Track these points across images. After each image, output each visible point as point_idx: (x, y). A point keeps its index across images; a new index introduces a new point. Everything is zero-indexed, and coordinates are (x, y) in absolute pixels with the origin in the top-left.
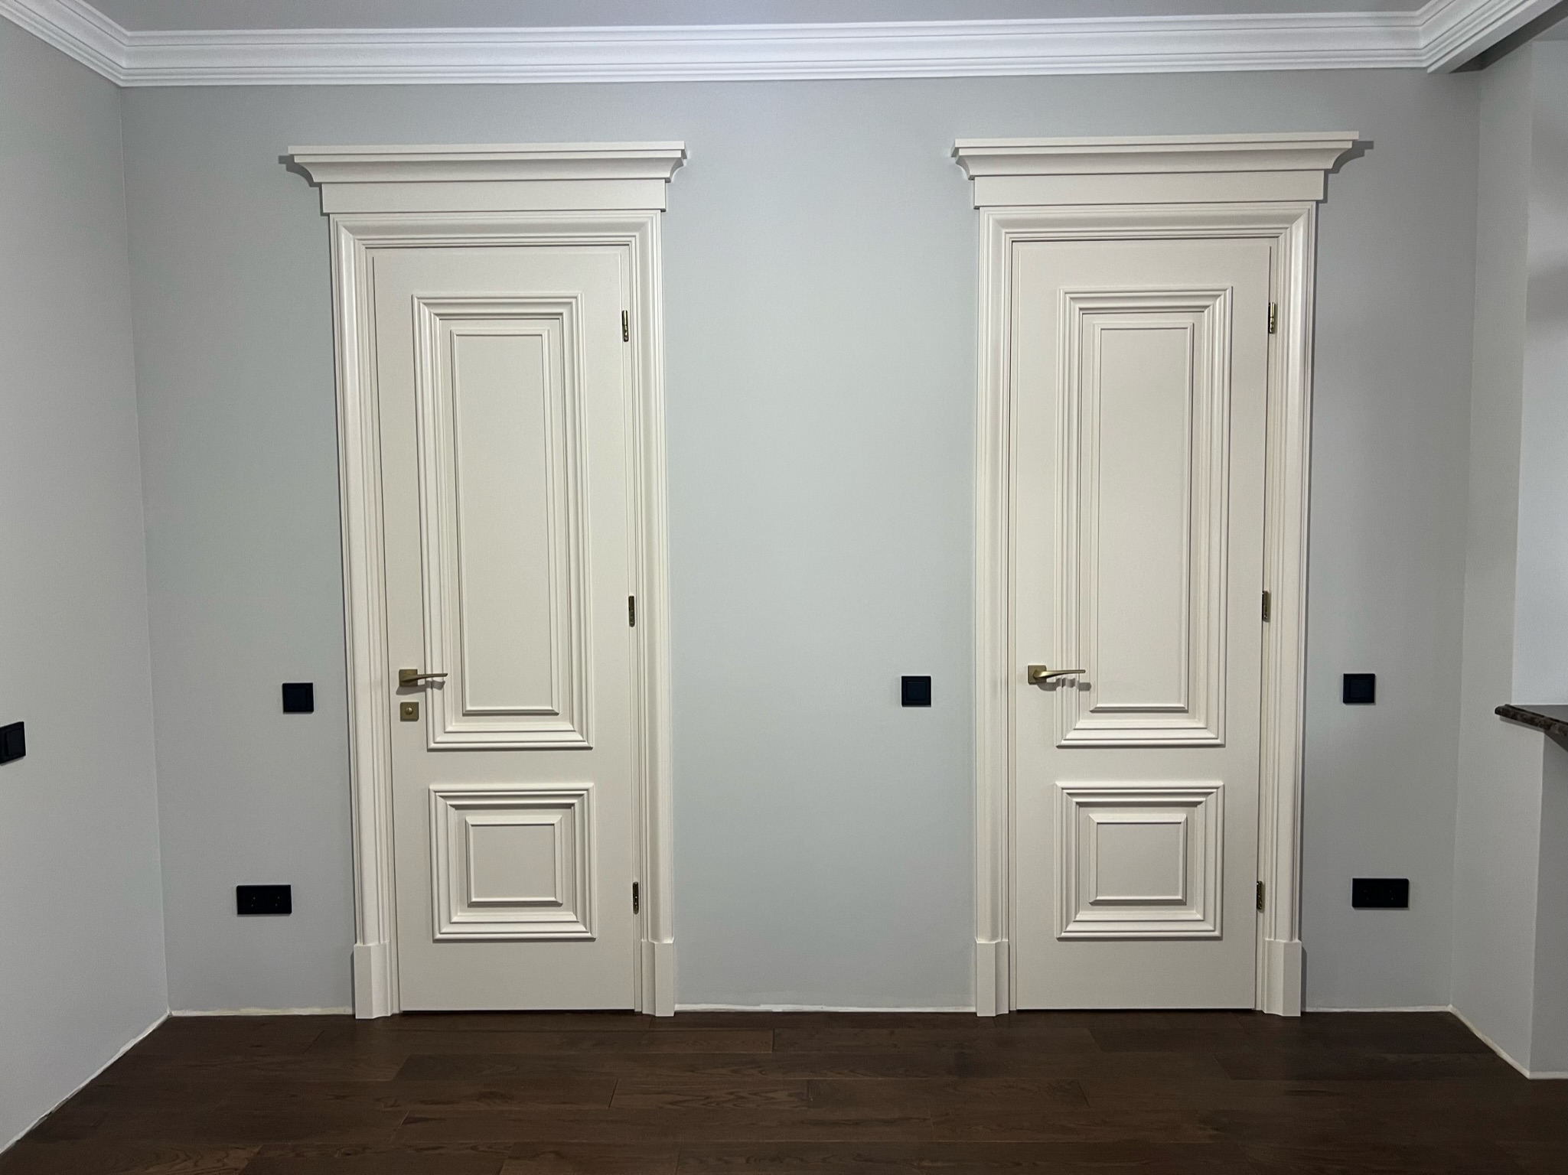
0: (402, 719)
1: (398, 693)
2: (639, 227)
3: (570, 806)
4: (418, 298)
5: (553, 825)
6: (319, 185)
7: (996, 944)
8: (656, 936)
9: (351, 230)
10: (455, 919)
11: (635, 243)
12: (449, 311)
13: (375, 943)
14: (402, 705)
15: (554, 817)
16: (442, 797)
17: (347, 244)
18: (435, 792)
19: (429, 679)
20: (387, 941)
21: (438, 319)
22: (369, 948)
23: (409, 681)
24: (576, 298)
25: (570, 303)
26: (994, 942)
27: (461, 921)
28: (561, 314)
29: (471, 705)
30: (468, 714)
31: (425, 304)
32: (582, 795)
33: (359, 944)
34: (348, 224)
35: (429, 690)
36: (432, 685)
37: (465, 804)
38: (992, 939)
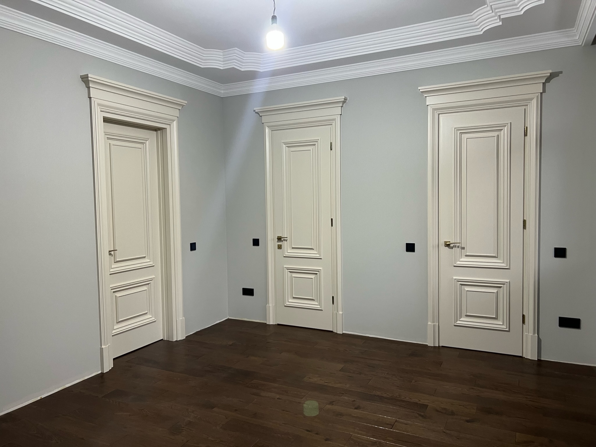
0: (278, 249)
1: (277, 242)
2: (334, 120)
3: (317, 274)
4: (283, 143)
5: (312, 278)
6: (261, 116)
7: (434, 325)
8: (337, 311)
9: (268, 127)
10: (289, 301)
11: (334, 124)
12: (290, 145)
13: (271, 305)
14: (278, 245)
15: (312, 276)
16: (287, 269)
17: (267, 130)
18: (285, 267)
19: (284, 239)
20: (274, 305)
21: (287, 147)
22: (270, 306)
23: (279, 239)
24: (319, 140)
25: (317, 141)
26: (433, 324)
27: (291, 302)
28: (315, 144)
29: (293, 246)
30: (293, 248)
31: (284, 144)
32: (319, 271)
33: (268, 305)
34: (267, 125)
35: (284, 241)
36: (284, 240)
37: (292, 271)
38: (432, 323)
